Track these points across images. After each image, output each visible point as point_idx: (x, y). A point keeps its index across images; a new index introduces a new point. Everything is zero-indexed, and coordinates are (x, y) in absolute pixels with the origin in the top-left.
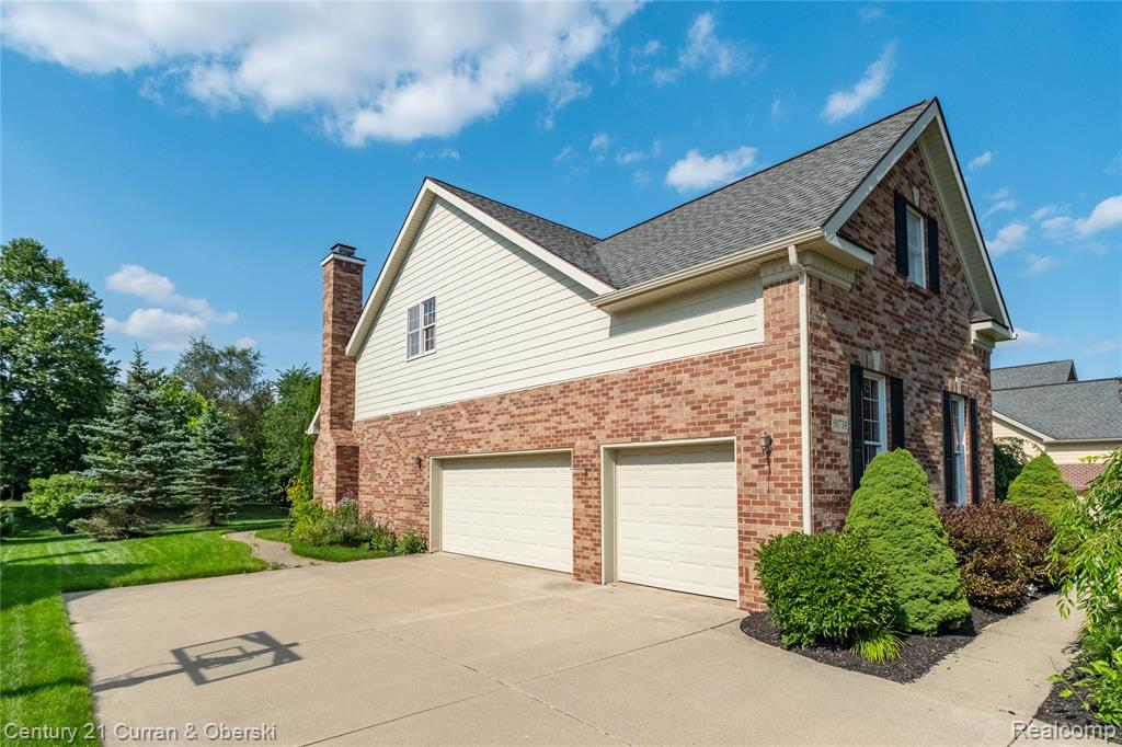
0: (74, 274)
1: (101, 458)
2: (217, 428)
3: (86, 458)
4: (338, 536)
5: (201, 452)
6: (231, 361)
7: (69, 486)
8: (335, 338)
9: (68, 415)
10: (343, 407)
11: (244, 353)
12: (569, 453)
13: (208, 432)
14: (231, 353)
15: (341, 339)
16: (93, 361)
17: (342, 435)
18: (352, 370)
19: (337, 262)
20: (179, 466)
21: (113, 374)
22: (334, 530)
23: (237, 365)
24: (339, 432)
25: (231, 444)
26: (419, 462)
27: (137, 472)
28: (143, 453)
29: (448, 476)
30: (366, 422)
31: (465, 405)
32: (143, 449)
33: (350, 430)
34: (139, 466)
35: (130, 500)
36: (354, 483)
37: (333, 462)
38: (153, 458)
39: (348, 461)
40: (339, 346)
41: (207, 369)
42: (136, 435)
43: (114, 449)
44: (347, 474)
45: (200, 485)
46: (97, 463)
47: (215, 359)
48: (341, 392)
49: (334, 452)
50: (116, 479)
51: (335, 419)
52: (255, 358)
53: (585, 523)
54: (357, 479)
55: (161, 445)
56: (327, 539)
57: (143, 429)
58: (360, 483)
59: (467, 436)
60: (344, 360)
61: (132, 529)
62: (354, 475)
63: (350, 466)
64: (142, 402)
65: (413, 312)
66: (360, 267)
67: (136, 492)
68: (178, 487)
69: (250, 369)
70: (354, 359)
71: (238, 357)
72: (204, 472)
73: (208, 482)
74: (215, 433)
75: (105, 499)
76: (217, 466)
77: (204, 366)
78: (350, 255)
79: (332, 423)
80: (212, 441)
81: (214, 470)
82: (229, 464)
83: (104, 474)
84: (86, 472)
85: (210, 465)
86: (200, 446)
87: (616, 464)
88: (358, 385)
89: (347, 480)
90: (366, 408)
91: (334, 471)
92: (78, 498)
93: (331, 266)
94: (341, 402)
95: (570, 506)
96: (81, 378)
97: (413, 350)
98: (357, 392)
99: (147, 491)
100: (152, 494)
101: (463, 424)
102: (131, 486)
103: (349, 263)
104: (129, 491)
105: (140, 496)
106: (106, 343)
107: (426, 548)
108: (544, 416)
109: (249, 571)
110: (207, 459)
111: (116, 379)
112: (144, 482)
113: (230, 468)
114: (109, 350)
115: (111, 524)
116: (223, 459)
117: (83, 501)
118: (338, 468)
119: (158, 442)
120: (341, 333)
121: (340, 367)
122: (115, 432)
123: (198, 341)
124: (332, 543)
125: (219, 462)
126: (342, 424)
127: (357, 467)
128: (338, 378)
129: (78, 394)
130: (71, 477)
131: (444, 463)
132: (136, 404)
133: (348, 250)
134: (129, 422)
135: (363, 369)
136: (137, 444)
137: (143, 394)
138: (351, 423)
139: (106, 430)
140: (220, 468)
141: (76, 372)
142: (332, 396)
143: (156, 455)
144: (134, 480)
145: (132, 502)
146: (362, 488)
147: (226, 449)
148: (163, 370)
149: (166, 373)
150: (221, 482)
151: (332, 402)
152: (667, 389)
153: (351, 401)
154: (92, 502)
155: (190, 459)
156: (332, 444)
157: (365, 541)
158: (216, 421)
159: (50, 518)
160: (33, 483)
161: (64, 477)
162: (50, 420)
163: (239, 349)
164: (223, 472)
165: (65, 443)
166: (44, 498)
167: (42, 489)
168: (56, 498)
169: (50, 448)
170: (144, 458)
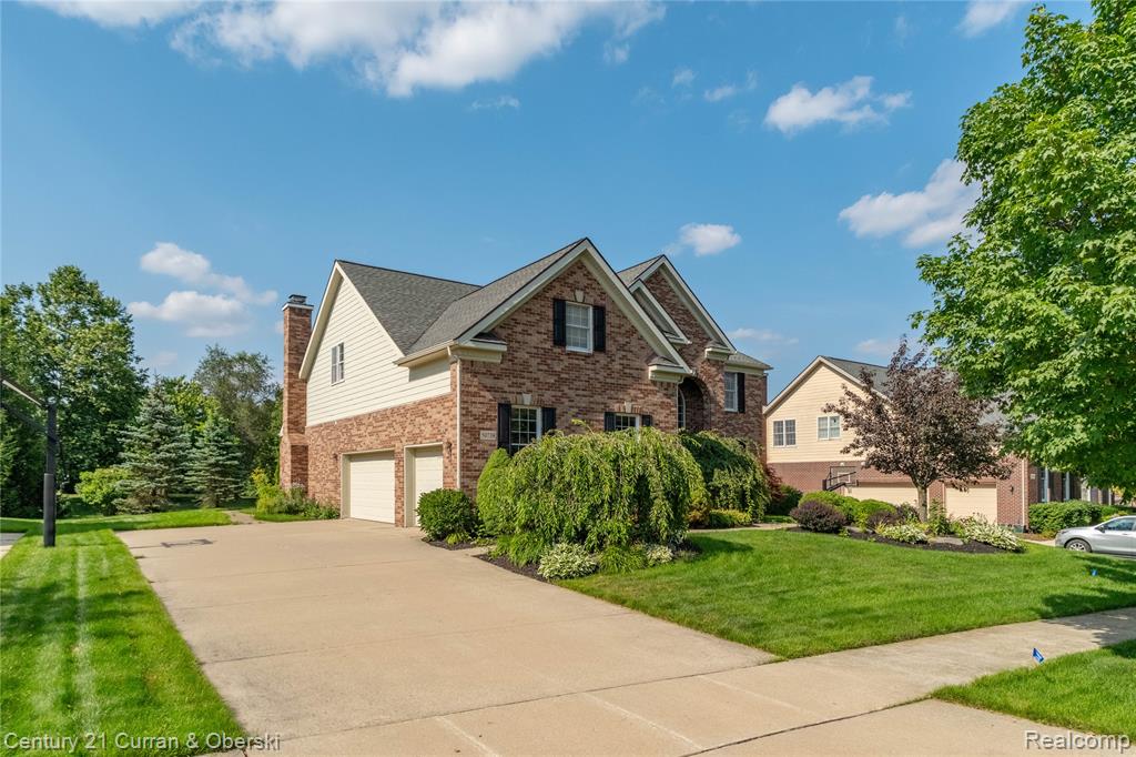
0: (107, 292)
1: (133, 455)
2: (219, 430)
3: (122, 455)
4: (284, 507)
5: (206, 450)
6: (243, 365)
7: (110, 478)
8: (291, 366)
9: (108, 417)
10: (297, 417)
11: (254, 358)
12: (393, 451)
13: (212, 434)
14: (242, 359)
15: (294, 366)
16: (125, 372)
17: (296, 438)
18: (304, 389)
19: (292, 309)
20: (187, 461)
21: (142, 381)
22: (281, 504)
23: (248, 369)
24: (294, 435)
25: (228, 443)
26: (336, 457)
27: (156, 465)
28: (161, 451)
29: (354, 466)
30: (313, 427)
31: (356, 418)
32: (161, 448)
33: (303, 433)
34: (158, 461)
35: (153, 485)
36: (305, 472)
37: (289, 457)
38: (168, 455)
39: (300, 456)
40: (294, 372)
41: (222, 374)
42: (156, 438)
43: (142, 448)
44: (299, 466)
45: (207, 476)
46: (130, 459)
47: (228, 364)
48: (296, 405)
49: (291, 451)
50: (144, 470)
51: (292, 426)
52: (264, 362)
53: (399, 493)
54: (307, 470)
55: (173, 445)
56: (276, 510)
57: (161, 433)
58: (309, 473)
59: (357, 439)
60: (298, 382)
61: (155, 506)
62: (304, 467)
63: (301, 460)
64: (160, 413)
65: (334, 350)
66: (309, 311)
67: (157, 479)
68: (191, 479)
69: (261, 372)
70: (306, 381)
71: (249, 361)
72: (210, 465)
73: (213, 474)
74: (217, 435)
75: (136, 484)
76: (218, 461)
77: (220, 371)
78: (301, 303)
79: (289, 429)
80: (216, 441)
81: (216, 464)
82: (228, 459)
83: (135, 466)
84: (123, 465)
85: (212, 460)
86: (206, 445)
87: (416, 456)
88: (308, 400)
89: (299, 470)
90: (314, 418)
91: (289, 463)
93: (287, 312)
94: (295, 413)
95: (393, 483)
96: (116, 386)
97: (334, 379)
98: (308, 405)
99: (165, 478)
100: (167, 481)
101: (354, 432)
102: (153, 475)
103: (301, 309)
104: (152, 479)
105: (159, 482)
106: (136, 354)
107: (338, 516)
108: (384, 428)
109: (218, 525)
110: (211, 455)
111: (145, 385)
112: (162, 472)
113: (229, 462)
114: (138, 359)
115: (141, 503)
116: (223, 455)
118: (292, 462)
119: (172, 443)
120: (295, 362)
121: (295, 387)
122: (142, 436)
123: (213, 348)
124: (280, 512)
125: (221, 458)
126: (297, 429)
127: (307, 461)
128: (294, 395)
129: (114, 399)
130: (110, 471)
131: (352, 457)
132: (156, 415)
133: (302, 299)
134: (152, 428)
135: (312, 388)
136: (157, 445)
137: (160, 408)
138: (304, 428)
139: (135, 434)
140: (221, 462)
141: (112, 381)
142: (290, 409)
143: (170, 452)
144: (156, 471)
145: (154, 487)
146: (310, 477)
147: (227, 448)
148: (183, 378)
149: (187, 380)
150: (223, 474)
151: (289, 413)
152: (424, 414)
153: (303, 412)
154: (127, 486)
155: (198, 455)
156: (289, 445)
157: (301, 511)
158: (218, 426)
159: (96, 504)
160: (83, 475)
161: (106, 471)
162: (94, 422)
163: (249, 355)
164: (223, 465)
165: (106, 442)
166: (91, 487)
167: (90, 480)
168: (100, 488)
169: (94, 446)
170: (162, 455)
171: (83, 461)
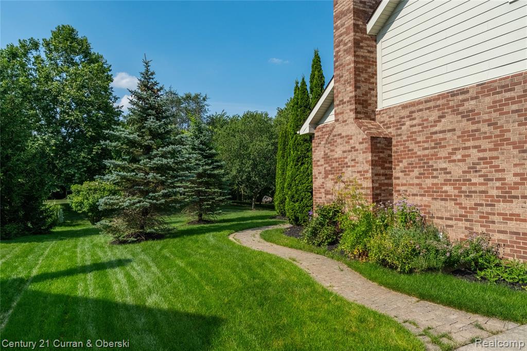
1: (119, 163)
2: (202, 138)
6: (189, 102)
7: (95, 190)
8: (356, 13)
10: (366, 94)
13: (197, 142)
14: (188, 97)
17: (370, 126)
18: (373, 52)
23: (192, 105)
24: (365, 122)
27: (151, 175)
28: (155, 156)
30: (389, 110)
32: (155, 152)
33: (374, 120)
35: (146, 203)
36: (389, 181)
37: (369, 156)
38: (165, 161)
39: (382, 155)
40: (361, 23)
42: (148, 140)
44: (382, 171)
45: (193, 187)
46: (117, 167)
47: (178, 102)
48: (364, 76)
49: (367, 145)
51: (360, 108)
52: (204, 100)
54: (391, 176)
57: (154, 134)
58: (395, 181)
60: (366, 39)
61: (148, 230)
62: (387, 172)
63: (384, 161)
64: (152, 108)
67: (151, 194)
69: (202, 107)
70: (376, 37)
72: (195, 176)
73: (199, 185)
74: (201, 143)
75: (124, 202)
76: (205, 170)
79: (357, 112)
80: (200, 149)
81: (203, 174)
82: (213, 169)
83: (123, 178)
84: (107, 176)
85: (200, 170)
88: (380, 68)
89: (383, 178)
90: (389, 95)
91: (369, 167)
92: (102, 201)
94: (364, 88)
98: (380, 76)
99: (161, 193)
102: (146, 189)
105: (155, 198)
110: (197, 164)
112: (157, 184)
113: (214, 172)
115: (130, 226)
116: (209, 164)
117: (106, 204)
118: (373, 164)
119: (168, 145)
121: (362, 47)
123: (167, 91)
125: (207, 167)
126: (366, 113)
127: (391, 162)
128: (361, 60)
129: (98, 126)
135: (384, 50)
138: (374, 111)
140: (209, 172)
142: (356, 81)
143: (166, 158)
144: (148, 183)
145: (148, 205)
146: (398, 188)
147: (211, 156)
150: (208, 185)
151: (356, 88)
153: (373, 88)
154: (113, 204)
156: (364, 136)
158: (202, 133)
159: (84, 212)
160: (73, 187)
161: (92, 184)
162: (83, 144)
163: (193, 95)
164: (210, 176)
165: (92, 160)
166: (80, 198)
167: (79, 192)
168: (87, 199)
169: (83, 162)
170: (156, 161)
171: (73, 176)
